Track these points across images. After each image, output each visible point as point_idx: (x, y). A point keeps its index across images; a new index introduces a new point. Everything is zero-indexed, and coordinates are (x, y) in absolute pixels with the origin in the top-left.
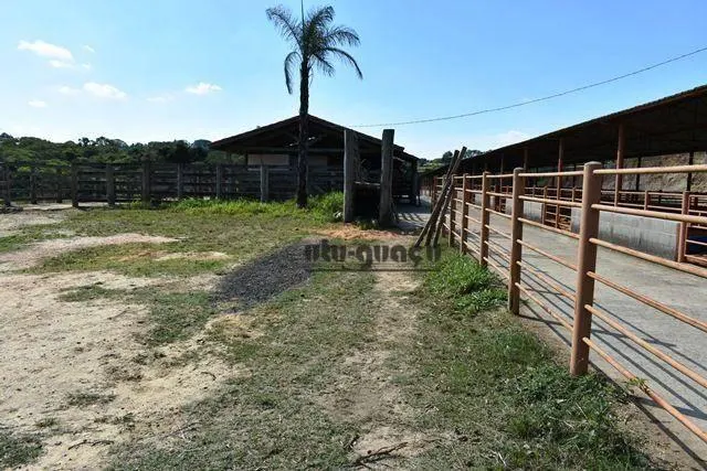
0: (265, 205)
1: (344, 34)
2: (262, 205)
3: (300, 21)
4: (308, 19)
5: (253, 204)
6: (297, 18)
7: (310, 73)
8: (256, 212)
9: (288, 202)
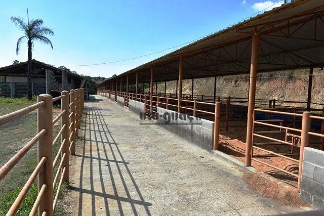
0: (12, 99)
1: (46, 30)
2: (11, 100)
3: (27, 24)
4: (31, 23)
5: (7, 99)
6: (26, 22)
7: (32, 45)
8: (8, 102)
9: (23, 98)
